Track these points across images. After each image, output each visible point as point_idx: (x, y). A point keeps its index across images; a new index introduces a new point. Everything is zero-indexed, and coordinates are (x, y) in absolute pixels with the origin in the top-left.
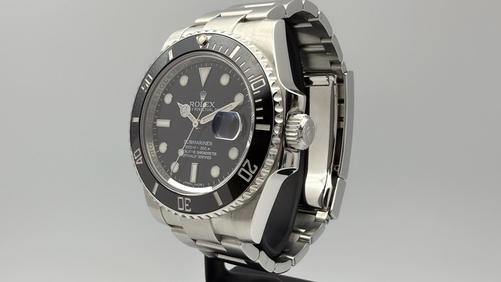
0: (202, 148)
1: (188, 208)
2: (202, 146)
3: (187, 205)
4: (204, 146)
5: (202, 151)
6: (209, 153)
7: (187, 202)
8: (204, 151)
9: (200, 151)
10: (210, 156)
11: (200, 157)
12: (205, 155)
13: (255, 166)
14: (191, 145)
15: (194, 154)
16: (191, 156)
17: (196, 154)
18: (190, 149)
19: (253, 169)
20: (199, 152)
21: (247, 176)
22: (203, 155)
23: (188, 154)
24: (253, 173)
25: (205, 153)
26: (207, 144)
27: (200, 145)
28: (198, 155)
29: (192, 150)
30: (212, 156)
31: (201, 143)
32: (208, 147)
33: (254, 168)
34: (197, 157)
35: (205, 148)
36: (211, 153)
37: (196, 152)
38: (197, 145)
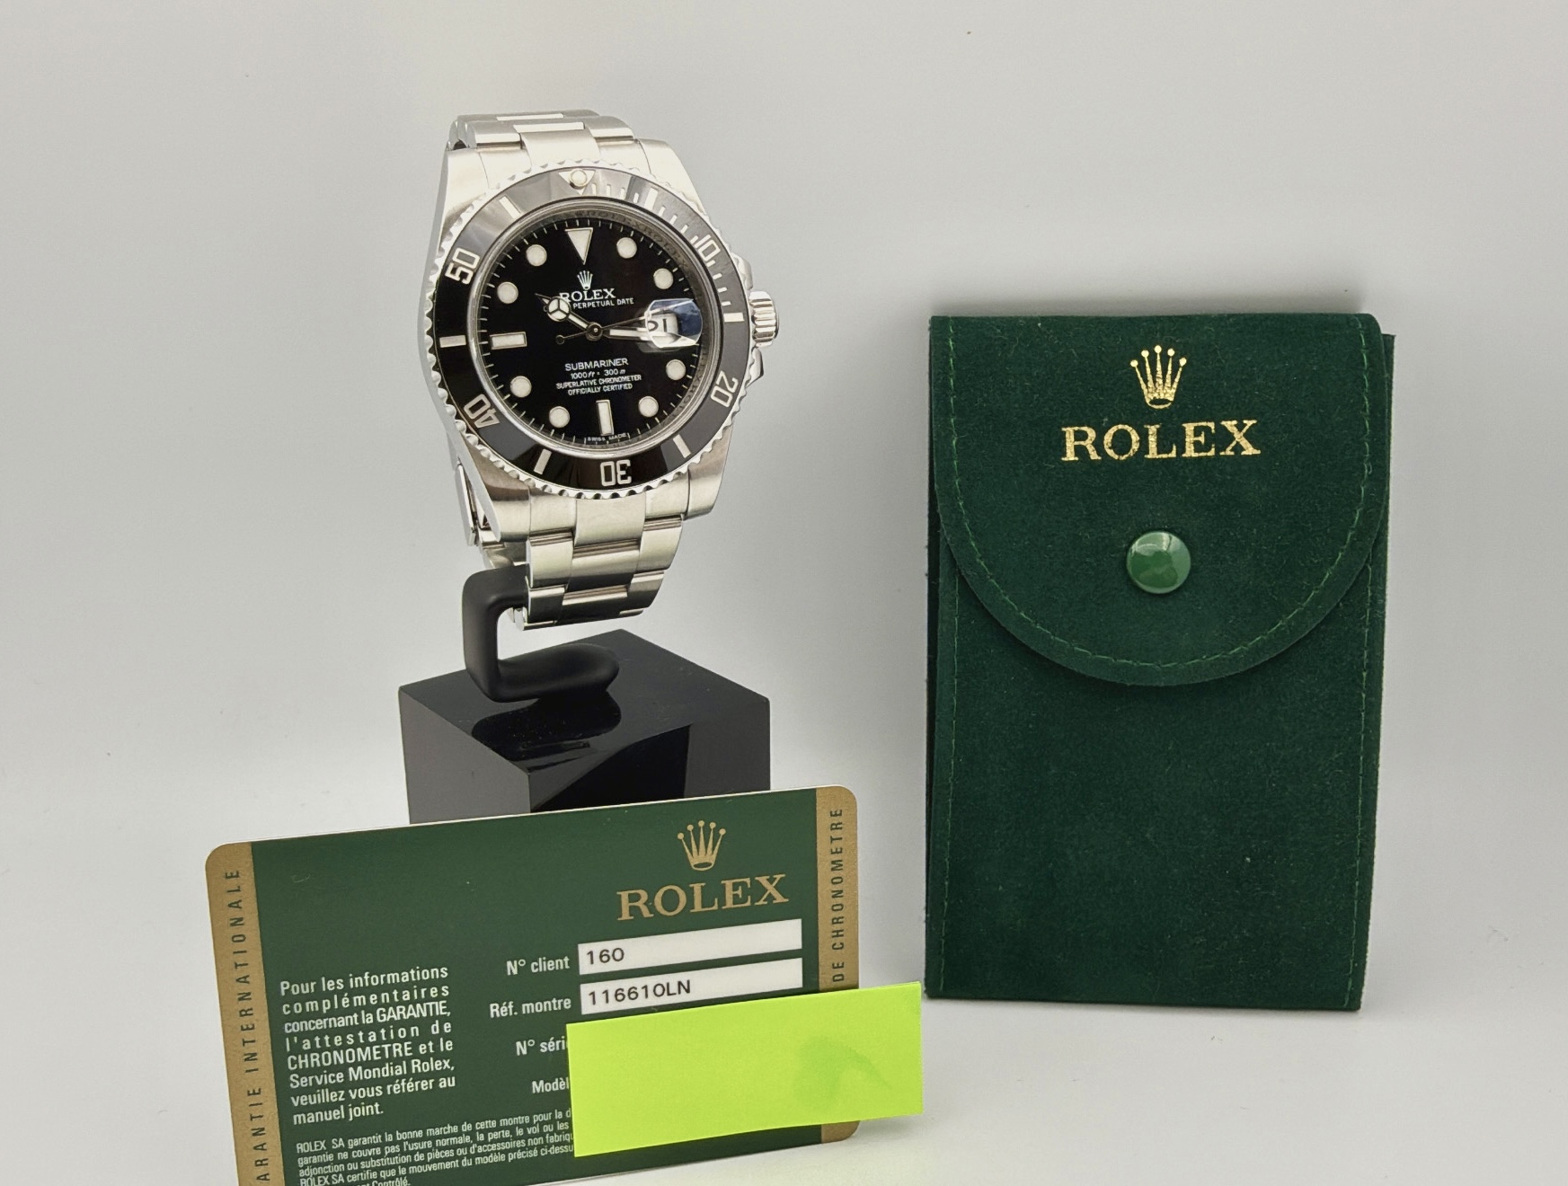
0: (608, 372)
1: (623, 477)
2: (608, 368)
3: (624, 473)
4: (612, 367)
5: (609, 376)
6: (626, 378)
7: (623, 467)
8: (614, 376)
9: (604, 377)
10: (627, 382)
11: (606, 389)
12: (619, 383)
13: (734, 380)
14: (582, 371)
15: (593, 386)
16: (589, 390)
17: (598, 385)
18: (583, 379)
19: (732, 386)
20: (603, 381)
21: (725, 398)
22: (614, 384)
23: (580, 388)
24: (733, 390)
25: (617, 380)
26: (616, 362)
27: (603, 368)
28: (602, 386)
29: (587, 379)
30: (633, 383)
31: (602, 363)
32: (619, 368)
33: (734, 383)
34: (602, 389)
35: (614, 372)
36: (630, 378)
37: (597, 382)
38: (596, 370)
